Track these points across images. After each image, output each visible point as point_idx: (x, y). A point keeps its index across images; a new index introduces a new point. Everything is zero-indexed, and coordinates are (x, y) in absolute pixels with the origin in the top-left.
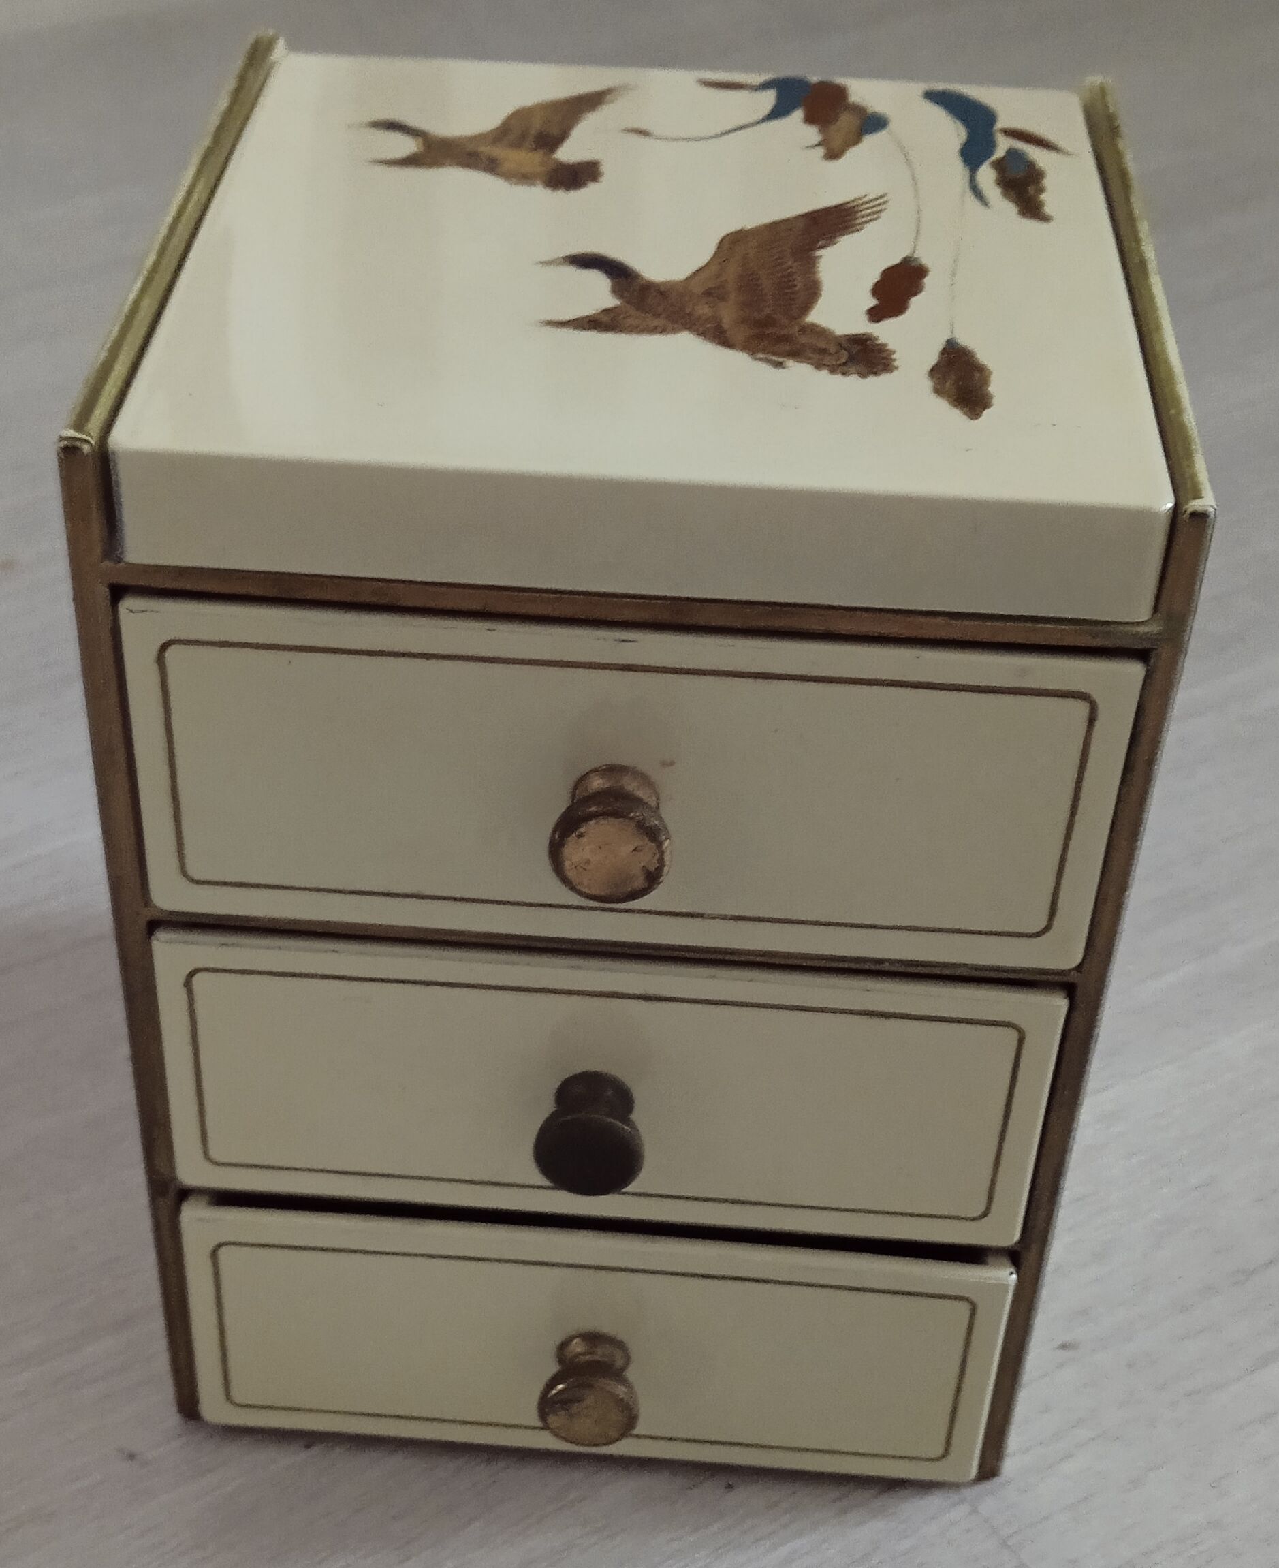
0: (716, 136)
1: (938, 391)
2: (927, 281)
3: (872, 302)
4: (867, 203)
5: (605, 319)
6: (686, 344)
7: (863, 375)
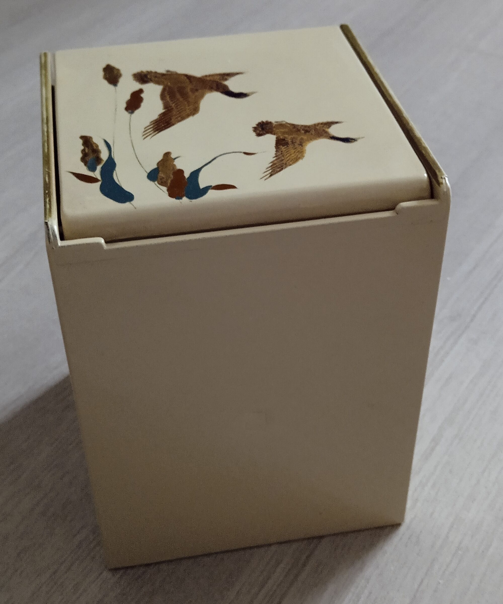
0: (217, 157)
1: (118, 70)
2: (125, 105)
3: (142, 95)
4: (150, 135)
5: (226, 77)
6: (198, 73)
7: (142, 72)
